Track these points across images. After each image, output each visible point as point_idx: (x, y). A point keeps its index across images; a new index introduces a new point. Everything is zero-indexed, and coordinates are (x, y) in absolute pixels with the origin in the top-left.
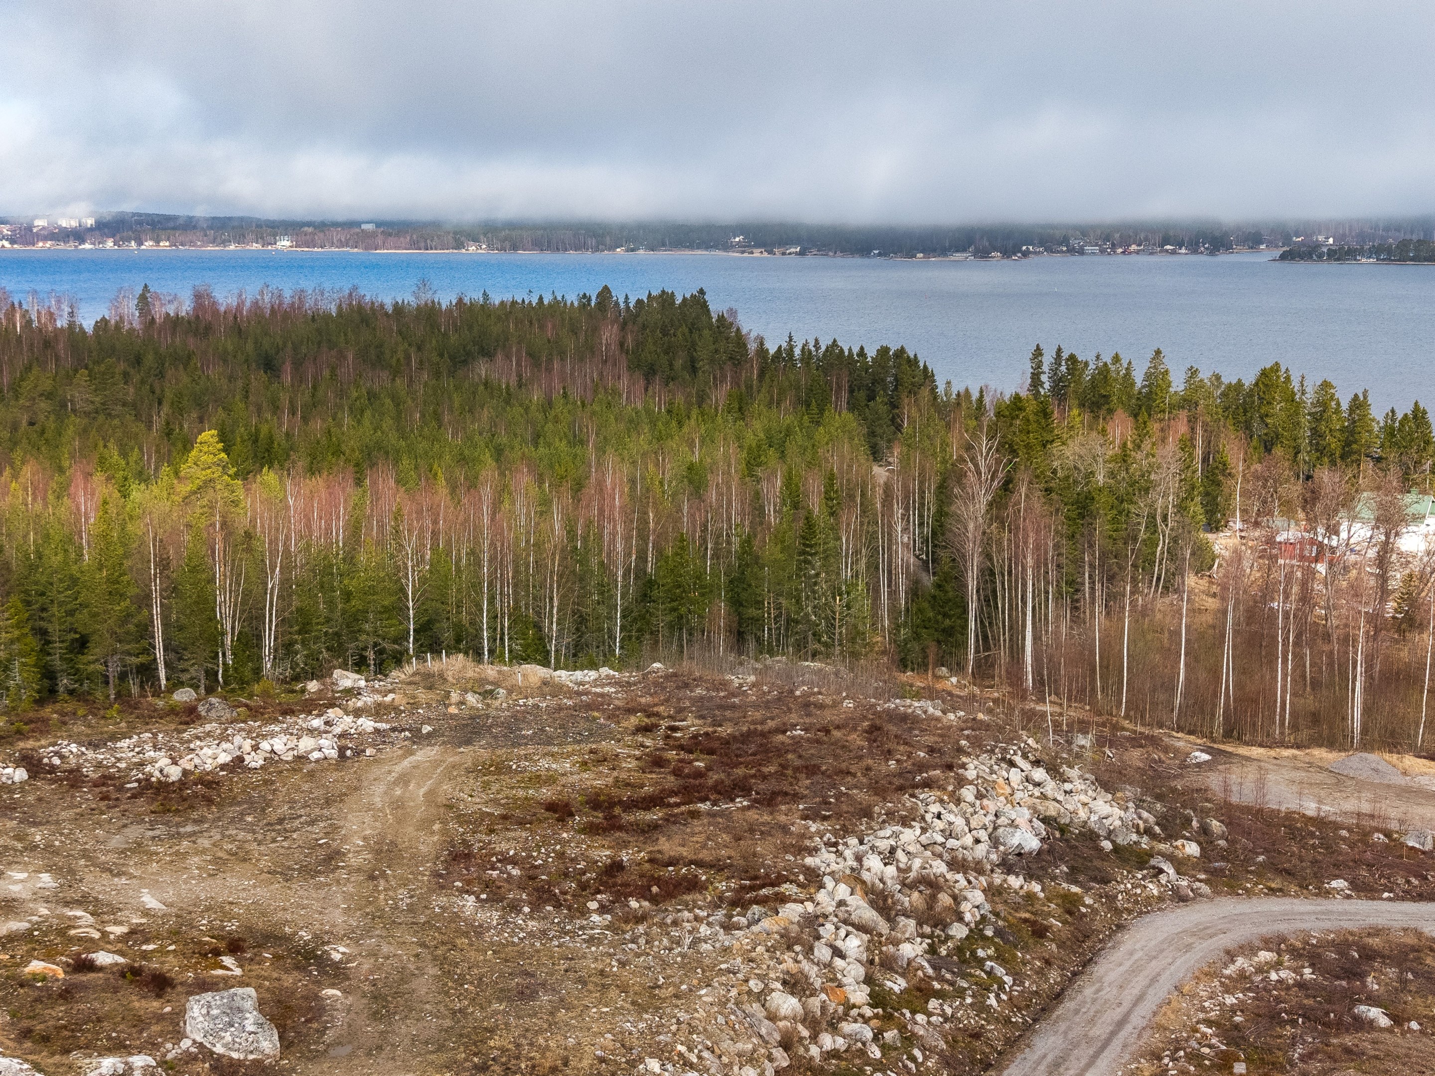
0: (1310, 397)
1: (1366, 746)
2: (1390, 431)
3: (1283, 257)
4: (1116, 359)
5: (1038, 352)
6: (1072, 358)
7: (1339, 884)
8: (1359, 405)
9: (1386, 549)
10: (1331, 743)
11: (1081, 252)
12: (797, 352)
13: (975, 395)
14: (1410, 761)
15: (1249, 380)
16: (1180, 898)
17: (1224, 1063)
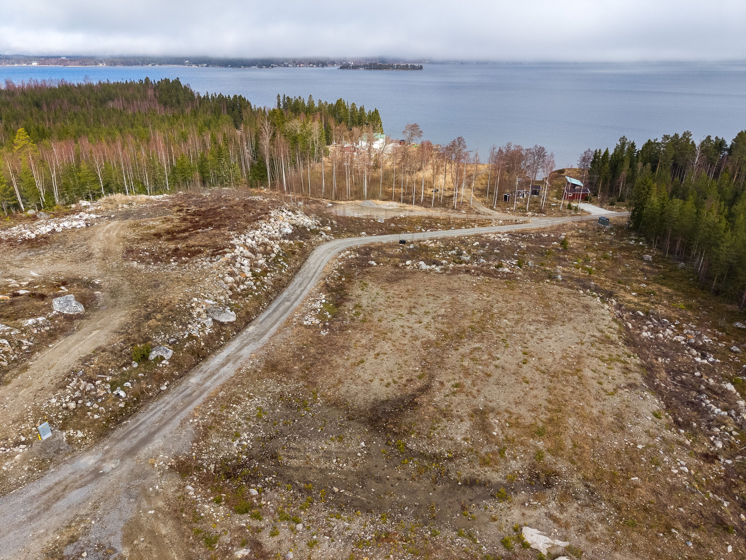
0: (350, 108)
1: (368, 199)
2: (370, 116)
3: (341, 68)
4: (300, 98)
5: (279, 96)
6: (288, 97)
7: (363, 233)
8: (362, 109)
9: (370, 148)
10: (360, 199)
11: (288, 66)
12: (210, 97)
13: (263, 109)
14: (378, 201)
15: (334, 103)
16: (327, 241)
17: (340, 278)
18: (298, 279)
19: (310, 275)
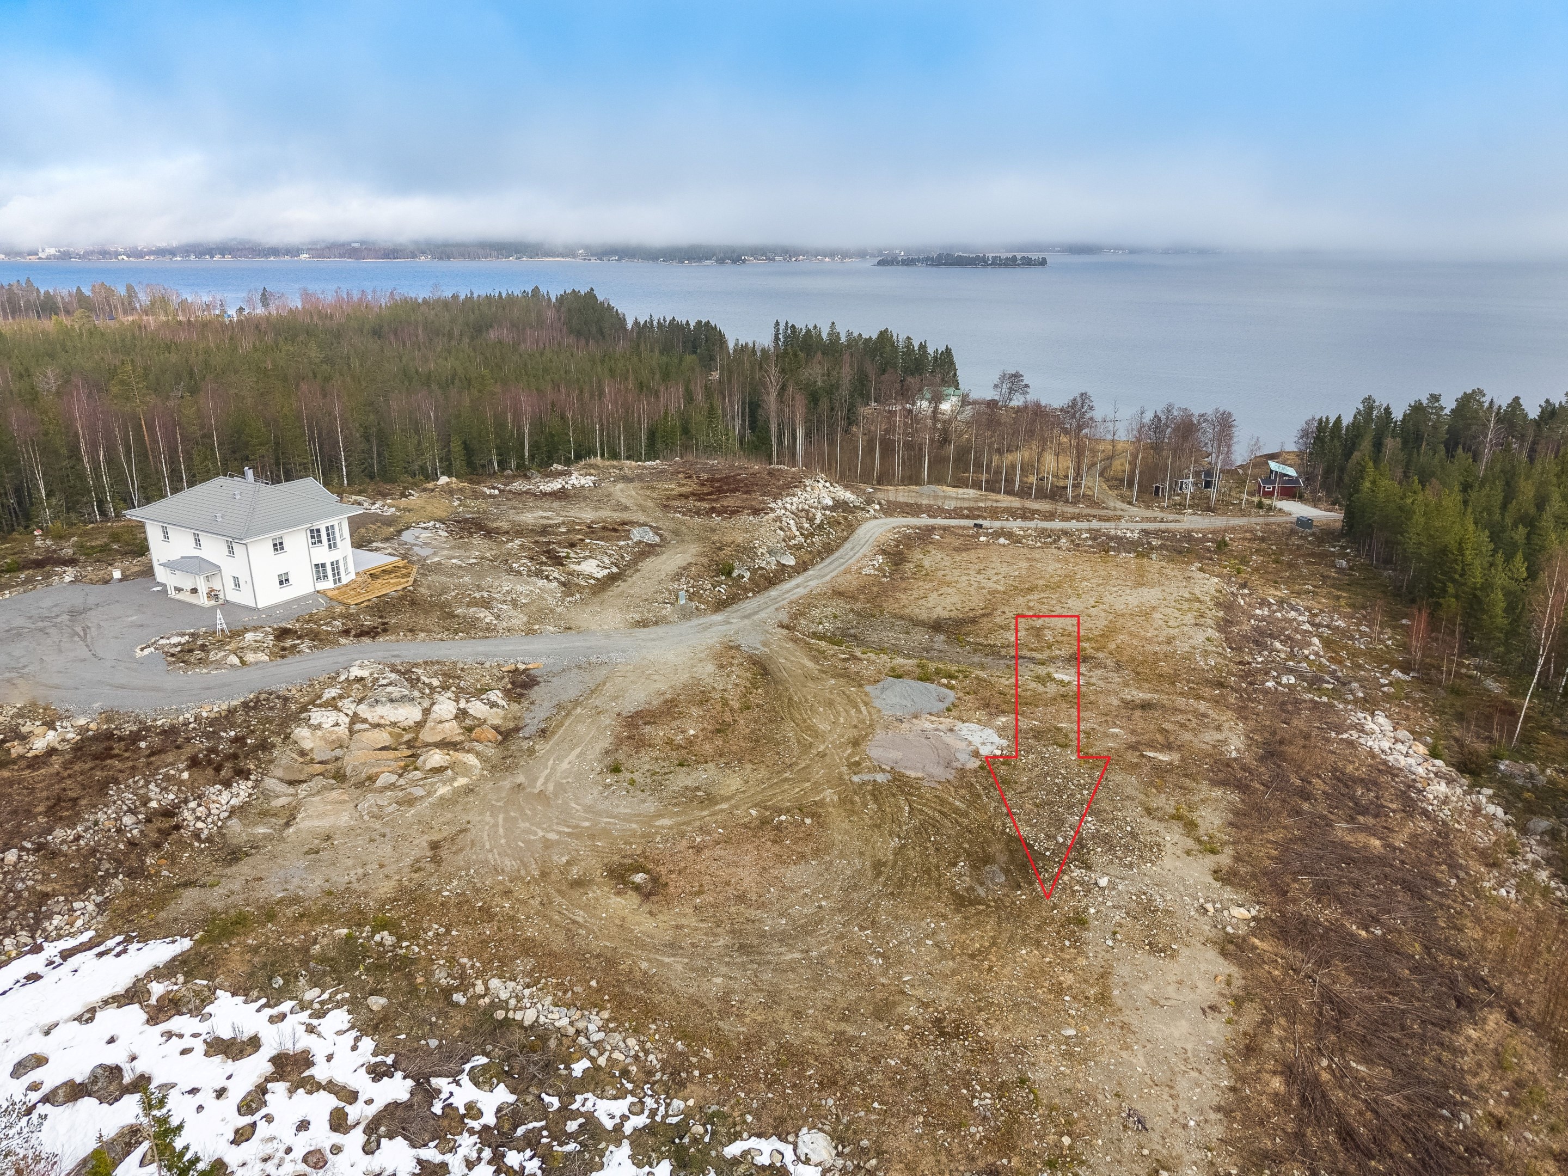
0: (901, 344)
1: (929, 483)
3: (879, 263)
4: (815, 327)
5: (777, 324)
6: (793, 326)
7: (924, 515)
8: (923, 347)
10: (916, 484)
11: (774, 260)
14: (945, 488)
15: (874, 337)
17: (898, 546)
18: (847, 545)
19: (862, 542)
